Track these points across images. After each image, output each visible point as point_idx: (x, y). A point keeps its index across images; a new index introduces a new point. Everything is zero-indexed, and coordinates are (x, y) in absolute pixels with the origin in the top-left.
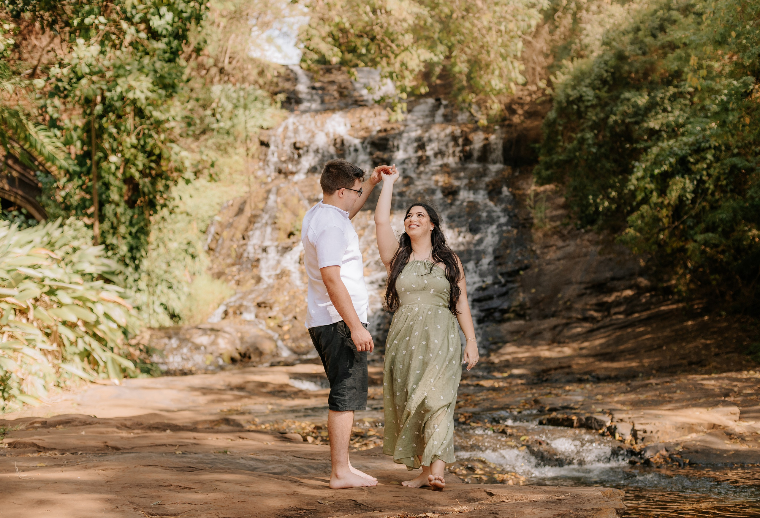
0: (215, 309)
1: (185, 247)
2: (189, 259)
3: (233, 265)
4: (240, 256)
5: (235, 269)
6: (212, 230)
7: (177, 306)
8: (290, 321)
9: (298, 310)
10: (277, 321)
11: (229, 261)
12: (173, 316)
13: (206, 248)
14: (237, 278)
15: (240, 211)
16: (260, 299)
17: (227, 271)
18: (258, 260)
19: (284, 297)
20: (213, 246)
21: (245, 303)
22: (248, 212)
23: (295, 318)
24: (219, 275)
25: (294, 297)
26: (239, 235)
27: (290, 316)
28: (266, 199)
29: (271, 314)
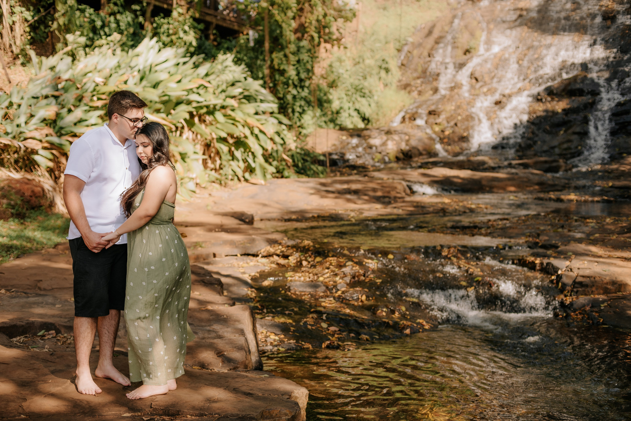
0: (396, 115)
1: (379, 63)
2: (383, 73)
3: (418, 78)
4: (424, 72)
5: (419, 81)
6: (406, 49)
7: (368, 112)
8: (452, 127)
9: (460, 118)
10: (442, 127)
11: (415, 75)
12: (364, 119)
13: (400, 64)
14: (419, 89)
15: (430, 33)
16: (433, 108)
17: (412, 83)
18: (438, 75)
19: (450, 107)
20: (405, 62)
21: (420, 111)
22: (436, 34)
23: (456, 124)
24: (406, 87)
25: (459, 107)
26: (426, 53)
27: (452, 123)
28: (452, 22)
29: (438, 121)
